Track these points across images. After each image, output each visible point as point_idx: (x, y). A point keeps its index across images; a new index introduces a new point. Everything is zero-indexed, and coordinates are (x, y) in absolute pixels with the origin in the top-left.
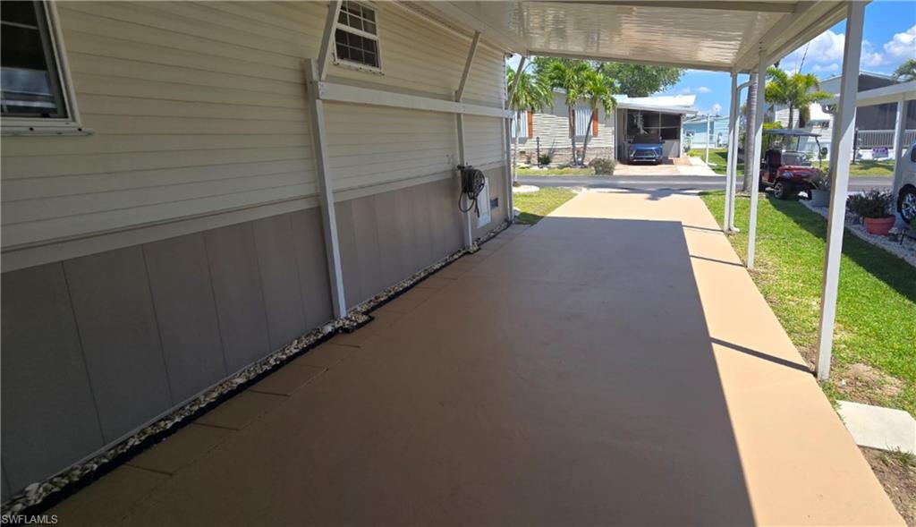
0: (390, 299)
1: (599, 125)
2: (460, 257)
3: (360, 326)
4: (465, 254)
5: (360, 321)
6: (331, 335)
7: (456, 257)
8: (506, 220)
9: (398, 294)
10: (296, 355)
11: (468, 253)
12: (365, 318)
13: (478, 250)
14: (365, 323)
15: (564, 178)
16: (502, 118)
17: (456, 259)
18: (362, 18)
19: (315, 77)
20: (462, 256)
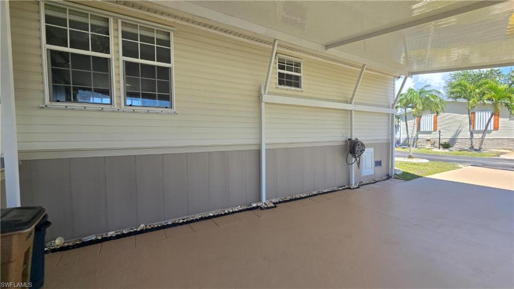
0: (291, 200)
1: (501, 120)
2: (342, 189)
3: (268, 208)
4: (347, 188)
5: (269, 206)
6: (254, 208)
7: (341, 188)
8: (388, 175)
9: (296, 199)
10: (236, 212)
11: (350, 188)
12: (273, 205)
13: (357, 188)
14: (272, 207)
15: (459, 158)
16: (389, 114)
17: (340, 190)
18: (293, 67)
19: (263, 92)
20: (344, 189)
